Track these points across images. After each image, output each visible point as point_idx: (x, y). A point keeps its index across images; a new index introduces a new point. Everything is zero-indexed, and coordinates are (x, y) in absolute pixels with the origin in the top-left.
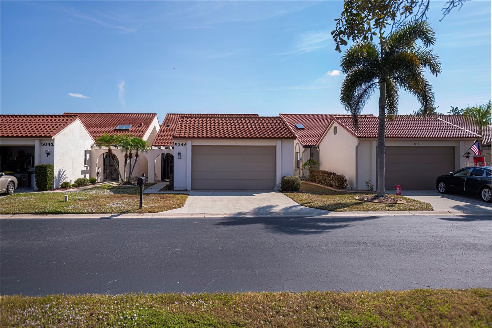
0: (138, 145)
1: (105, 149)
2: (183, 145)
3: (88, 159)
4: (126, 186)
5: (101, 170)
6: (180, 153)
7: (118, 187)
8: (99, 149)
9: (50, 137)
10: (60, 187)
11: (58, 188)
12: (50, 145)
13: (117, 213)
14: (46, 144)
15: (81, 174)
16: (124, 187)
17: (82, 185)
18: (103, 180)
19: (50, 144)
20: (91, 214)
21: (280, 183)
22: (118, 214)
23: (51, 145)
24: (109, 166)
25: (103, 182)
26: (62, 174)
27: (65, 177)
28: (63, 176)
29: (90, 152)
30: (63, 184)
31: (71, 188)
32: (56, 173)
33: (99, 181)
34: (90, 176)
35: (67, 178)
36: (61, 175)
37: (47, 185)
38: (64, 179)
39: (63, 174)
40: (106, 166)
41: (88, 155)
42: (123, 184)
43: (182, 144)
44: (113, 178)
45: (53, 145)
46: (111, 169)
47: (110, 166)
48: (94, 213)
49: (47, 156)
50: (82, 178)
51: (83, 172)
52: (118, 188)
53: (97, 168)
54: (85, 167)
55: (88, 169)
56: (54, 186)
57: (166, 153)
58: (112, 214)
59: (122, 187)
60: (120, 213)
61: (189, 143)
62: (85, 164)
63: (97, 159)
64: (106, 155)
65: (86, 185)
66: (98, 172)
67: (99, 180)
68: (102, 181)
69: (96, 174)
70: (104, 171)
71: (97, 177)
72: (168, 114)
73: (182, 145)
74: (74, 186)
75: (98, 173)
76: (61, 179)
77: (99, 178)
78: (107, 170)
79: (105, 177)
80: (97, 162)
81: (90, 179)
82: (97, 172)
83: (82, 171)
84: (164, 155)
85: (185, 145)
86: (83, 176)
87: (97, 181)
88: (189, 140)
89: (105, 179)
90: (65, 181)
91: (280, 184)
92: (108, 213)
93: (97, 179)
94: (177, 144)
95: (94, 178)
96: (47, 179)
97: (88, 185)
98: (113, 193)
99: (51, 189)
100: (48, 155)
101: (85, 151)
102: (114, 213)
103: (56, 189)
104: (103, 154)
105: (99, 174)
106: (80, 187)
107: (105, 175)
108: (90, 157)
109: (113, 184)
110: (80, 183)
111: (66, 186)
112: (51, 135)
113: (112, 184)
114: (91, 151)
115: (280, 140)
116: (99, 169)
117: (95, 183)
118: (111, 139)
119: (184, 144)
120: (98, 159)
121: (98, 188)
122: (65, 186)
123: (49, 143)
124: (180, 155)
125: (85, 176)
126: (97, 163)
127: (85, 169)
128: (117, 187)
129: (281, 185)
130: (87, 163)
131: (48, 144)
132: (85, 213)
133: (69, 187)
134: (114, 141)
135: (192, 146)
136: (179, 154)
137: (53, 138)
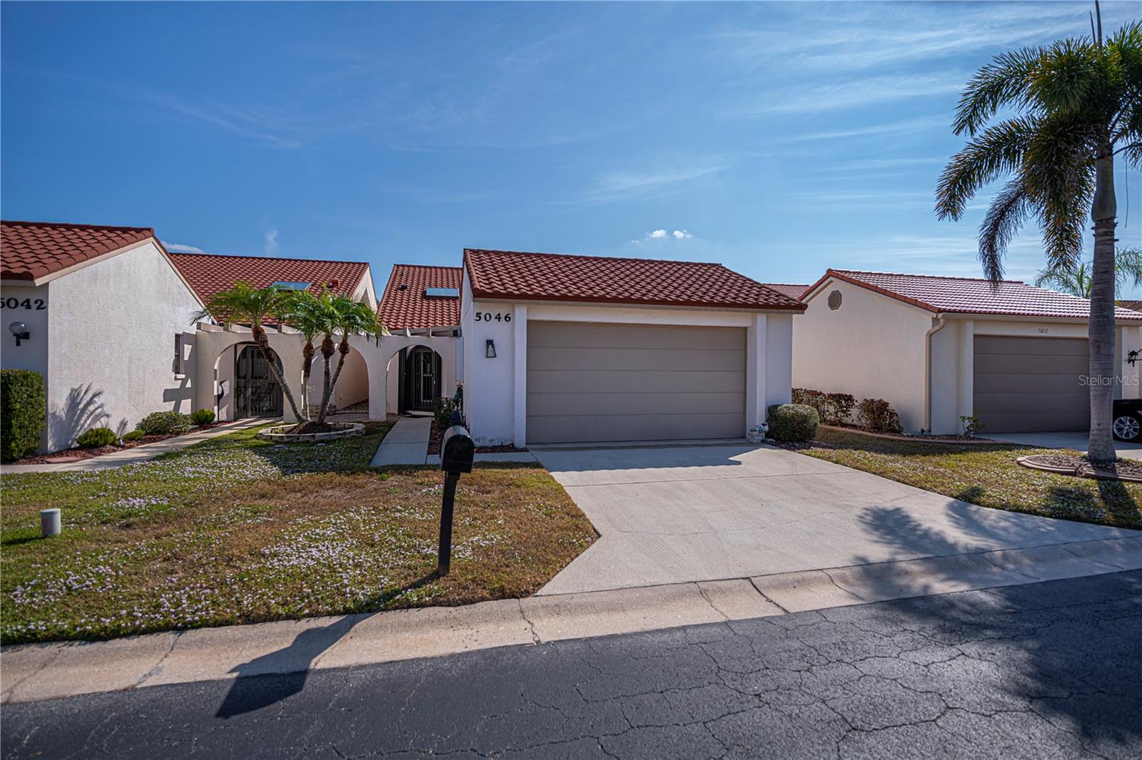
0: (354, 318)
1: (240, 333)
2: (499, 319)
3: (186, 358)
4: (313, 436)
5: (228, 388)
6: (492, 341)
7: (289, 439)
8: (222, 331)
9: (29, 277)
10: (76, 445)
11: (64, 451)
12: (29, 307)
13: (330, 614)
14: (12, 303)
15: (164, 401)
16: (306, 439)
17: (164, 433)
18: (235, 413)
19: (32, 303)
20: (170, 637)
21: (764, 422)
22: (335, 619)
23: (34, 306)
24: (252, 378)
25: (235, 420)
26: (84, 402)
27: (98, 412)
28: (91, 408)
29: (194, 340)
30: (86, 437)
31: (118, 446)
32: (57, 401)
33: (223, 417)
34: (194, 405)
35: (108, 416)
36: (81, 406)
37: (13, 445)
38: (97, 418)
39: (90, 402)
40: (245, 377)
41: (187, 349)
42: (304, 431)
43: (499, 315)
44: (265, 409)
45: (42, 305)
46: (258, 384)
47: (256, 378)
48: (195, 626)
49: (18, 344)
50: (165, 413)
51: (169, 395)
52: (288, 443)
53: (216, 382)
54: (176, 379)
55: (189, 385)
56: (50, 443)
57: (411, 347)
58: (304, 625)
59: (301, 439)
60: (347, 611)
61: (522, 314)
62: (177, 372)
63: (216, 360)
64: (244, 350)
65: (178, 434)
66: (220, 393)
67: (221, 414)
68: (232, 417)
69: (212, 401)
70: (238, 391)
71: (216, 408)
72: (398, 266)
73: (498, 317)
74: (131, 440)
75: (220, 397)
76: (84, 418)
77: (224, 410)
78: (246, 388)
79: (242, 404)
80: (216, 368)
81: (193, 414)
82: (216, 393)
83: (165, 390)
84: (406, 352)
85: (507, 318)
86: (169, 407)
87: (216, 419)
88: (520, 303)
89: (240, 412)
90: (98, 425)
91: (763, 425)
92: (277, 618)
93: (216, 413)
94: (482, 316)
95: (206, 410)
96: (11, 424)
97: (185, 432)
98: (275, 470)
99: (35, 454)
100: (21, 340)
101: (177, 336)
102: (310, 615)
103: (53, 455)
104: (236, 346)
105: (221, 400)
106: (155, 441)
107: (242, 400)
108: (195, 353)
109: (270, 430)
110: (155, 429)
111: (97, 442)
112: (30, 271)
113: (266, 428)
114: (196, 336)
115: (764, 312)
116: (221, 385)
117: (209, 423)
118: (263, 298)
119: (503, 317)
120: (219, 358)
121: (217, 444)
122: (94, 443)
123: (28, 301)
124: (493, 346)
125: (177, 407)
126: (216, 370)
127: (177, 385)
128: (285, 440)
129: (766, 428)
130: (182, 369)
131: (20, 301)
132: (136, 632)
133: (113, 444)
134: (271, 305)
135: (530, 323)
136: (490, 343)
137: (39, 282)
